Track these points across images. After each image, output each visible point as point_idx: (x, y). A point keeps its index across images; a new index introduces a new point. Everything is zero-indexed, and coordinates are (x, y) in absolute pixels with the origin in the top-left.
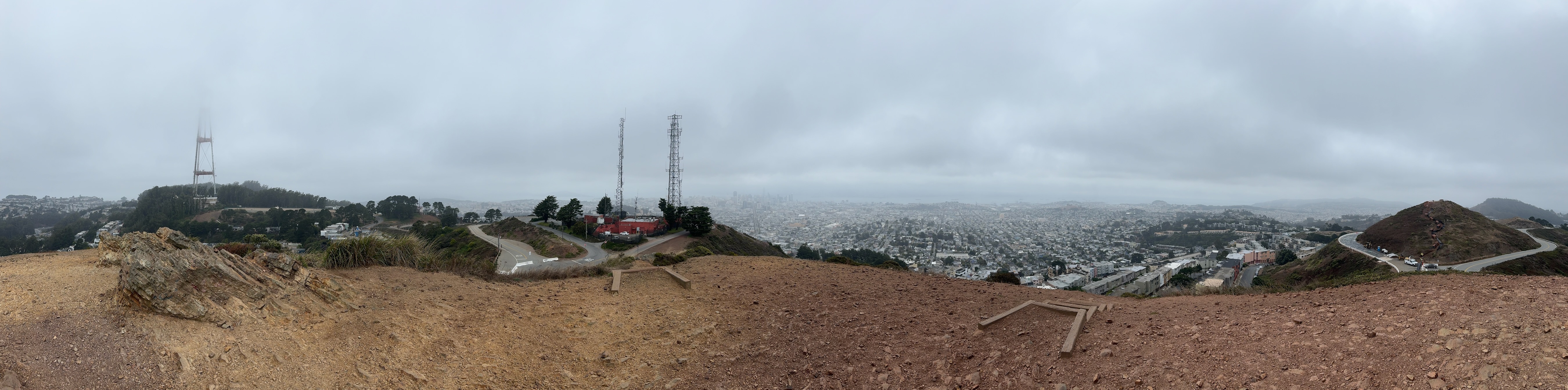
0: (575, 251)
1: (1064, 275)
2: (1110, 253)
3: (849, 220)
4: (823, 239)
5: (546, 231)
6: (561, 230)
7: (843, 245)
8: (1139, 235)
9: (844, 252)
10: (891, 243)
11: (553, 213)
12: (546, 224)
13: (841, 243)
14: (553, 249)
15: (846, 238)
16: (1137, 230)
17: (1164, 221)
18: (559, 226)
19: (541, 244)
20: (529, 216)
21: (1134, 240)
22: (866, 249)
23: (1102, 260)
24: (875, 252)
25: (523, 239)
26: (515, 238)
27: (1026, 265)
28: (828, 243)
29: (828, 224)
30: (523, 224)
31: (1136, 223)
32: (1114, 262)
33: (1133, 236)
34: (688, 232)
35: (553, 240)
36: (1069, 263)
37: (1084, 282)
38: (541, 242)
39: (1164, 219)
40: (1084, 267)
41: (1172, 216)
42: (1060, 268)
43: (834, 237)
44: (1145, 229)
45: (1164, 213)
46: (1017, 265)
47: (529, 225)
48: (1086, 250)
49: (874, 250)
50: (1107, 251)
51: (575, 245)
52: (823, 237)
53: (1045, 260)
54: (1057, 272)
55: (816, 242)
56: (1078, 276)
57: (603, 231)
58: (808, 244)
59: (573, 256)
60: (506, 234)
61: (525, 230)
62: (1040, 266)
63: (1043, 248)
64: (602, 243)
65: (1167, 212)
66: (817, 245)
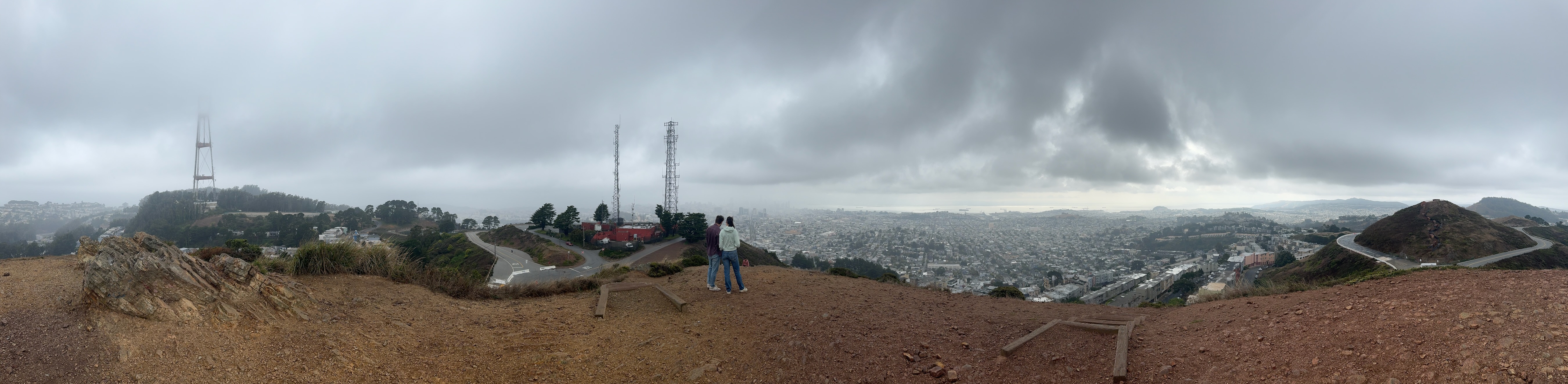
0: (573, 259)
1: (1061, 286)
2: (1109, 262)
3: (844, 228)
4: (817, 247)
5: (543, 238)
6: (558, 238)
7: (837, 253)
8: (1139, 242)
9: (838, 260)
10: (884, 253)
11: (550, 221)
12: (543, 232)
13: (835, 252)
14: (550, 257)
15: (840, 246)
16: (1137, 236)
17: (1165, 227)
18: (556, 233)
19: (539, 251)
20: (527, 223)
21: (1134, 248)
22: (860, 258)
23: (1101, 269)
24: (868, 261)
25: (520, 247)
26: (511, 245)
27: (1020, 276)
28: (822, 251)
29: (824, 232)
30: (521, 231)
31: (1137, 230)
32: (1113, 270)
33: (1133, 243)
34: (684, 239)
35: (551, 248)
36: (1065, 273)
37: (1082, 293)
38: (538, 250)
39: (1165, 225)
40: (1082, 278)
41: (1173, 222)
42: (1056, 278)
43: (829, 246)
44: (1145, 235)
45: (1165, 219)
46: (1011, 276)
47: (526, 232)
48: (1084, 259)
49: (868, 259)
50: (1106, 259)
51: (572, 253)
52: (818, 245)
53: (1040, 271)
54: (1053, 283)
55: (811, 250)
56: (1075, 286)
57: (600, 238)
58: (803, 252)
59: (571, 264)
60: (503, 241)
61: (523, 237)
62: (1035, 277)
63: (1037, 258)
64: (599, 251)
65: (1168, 218)
66: (812, 253)
